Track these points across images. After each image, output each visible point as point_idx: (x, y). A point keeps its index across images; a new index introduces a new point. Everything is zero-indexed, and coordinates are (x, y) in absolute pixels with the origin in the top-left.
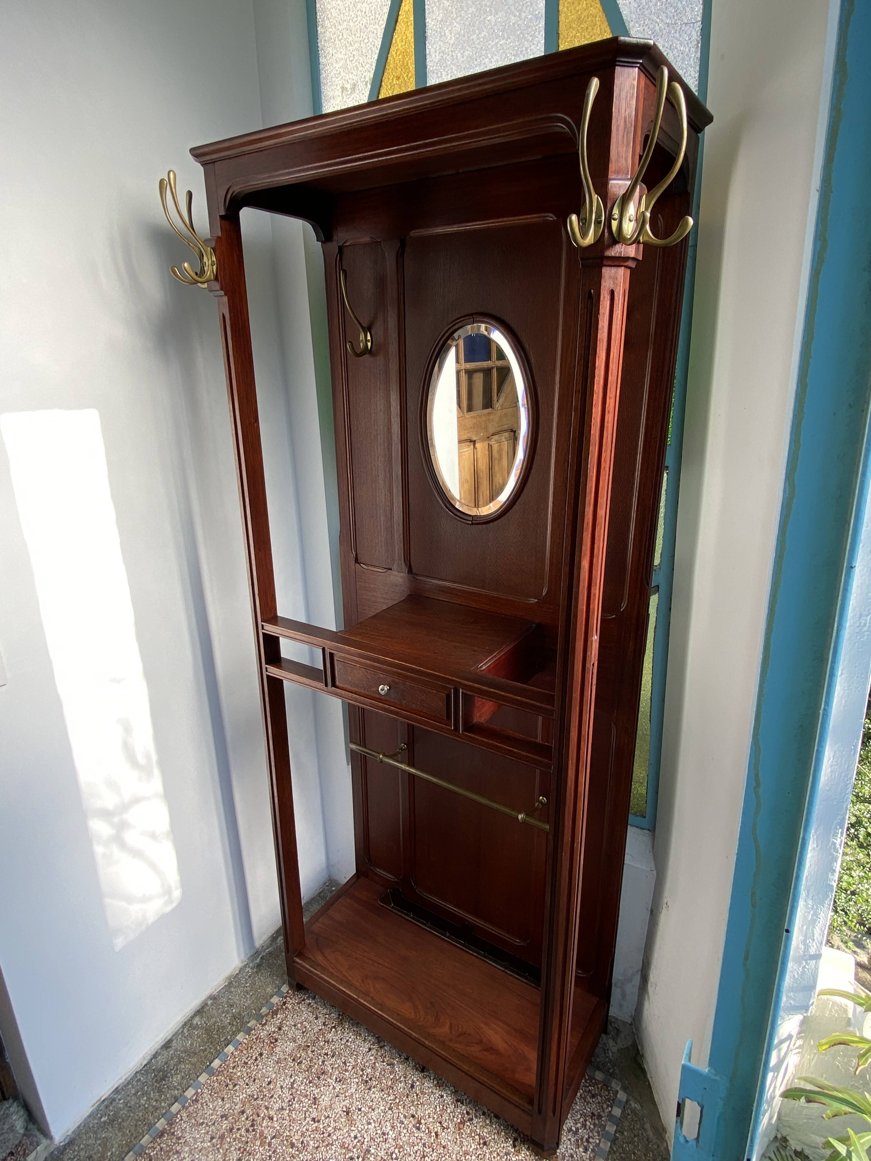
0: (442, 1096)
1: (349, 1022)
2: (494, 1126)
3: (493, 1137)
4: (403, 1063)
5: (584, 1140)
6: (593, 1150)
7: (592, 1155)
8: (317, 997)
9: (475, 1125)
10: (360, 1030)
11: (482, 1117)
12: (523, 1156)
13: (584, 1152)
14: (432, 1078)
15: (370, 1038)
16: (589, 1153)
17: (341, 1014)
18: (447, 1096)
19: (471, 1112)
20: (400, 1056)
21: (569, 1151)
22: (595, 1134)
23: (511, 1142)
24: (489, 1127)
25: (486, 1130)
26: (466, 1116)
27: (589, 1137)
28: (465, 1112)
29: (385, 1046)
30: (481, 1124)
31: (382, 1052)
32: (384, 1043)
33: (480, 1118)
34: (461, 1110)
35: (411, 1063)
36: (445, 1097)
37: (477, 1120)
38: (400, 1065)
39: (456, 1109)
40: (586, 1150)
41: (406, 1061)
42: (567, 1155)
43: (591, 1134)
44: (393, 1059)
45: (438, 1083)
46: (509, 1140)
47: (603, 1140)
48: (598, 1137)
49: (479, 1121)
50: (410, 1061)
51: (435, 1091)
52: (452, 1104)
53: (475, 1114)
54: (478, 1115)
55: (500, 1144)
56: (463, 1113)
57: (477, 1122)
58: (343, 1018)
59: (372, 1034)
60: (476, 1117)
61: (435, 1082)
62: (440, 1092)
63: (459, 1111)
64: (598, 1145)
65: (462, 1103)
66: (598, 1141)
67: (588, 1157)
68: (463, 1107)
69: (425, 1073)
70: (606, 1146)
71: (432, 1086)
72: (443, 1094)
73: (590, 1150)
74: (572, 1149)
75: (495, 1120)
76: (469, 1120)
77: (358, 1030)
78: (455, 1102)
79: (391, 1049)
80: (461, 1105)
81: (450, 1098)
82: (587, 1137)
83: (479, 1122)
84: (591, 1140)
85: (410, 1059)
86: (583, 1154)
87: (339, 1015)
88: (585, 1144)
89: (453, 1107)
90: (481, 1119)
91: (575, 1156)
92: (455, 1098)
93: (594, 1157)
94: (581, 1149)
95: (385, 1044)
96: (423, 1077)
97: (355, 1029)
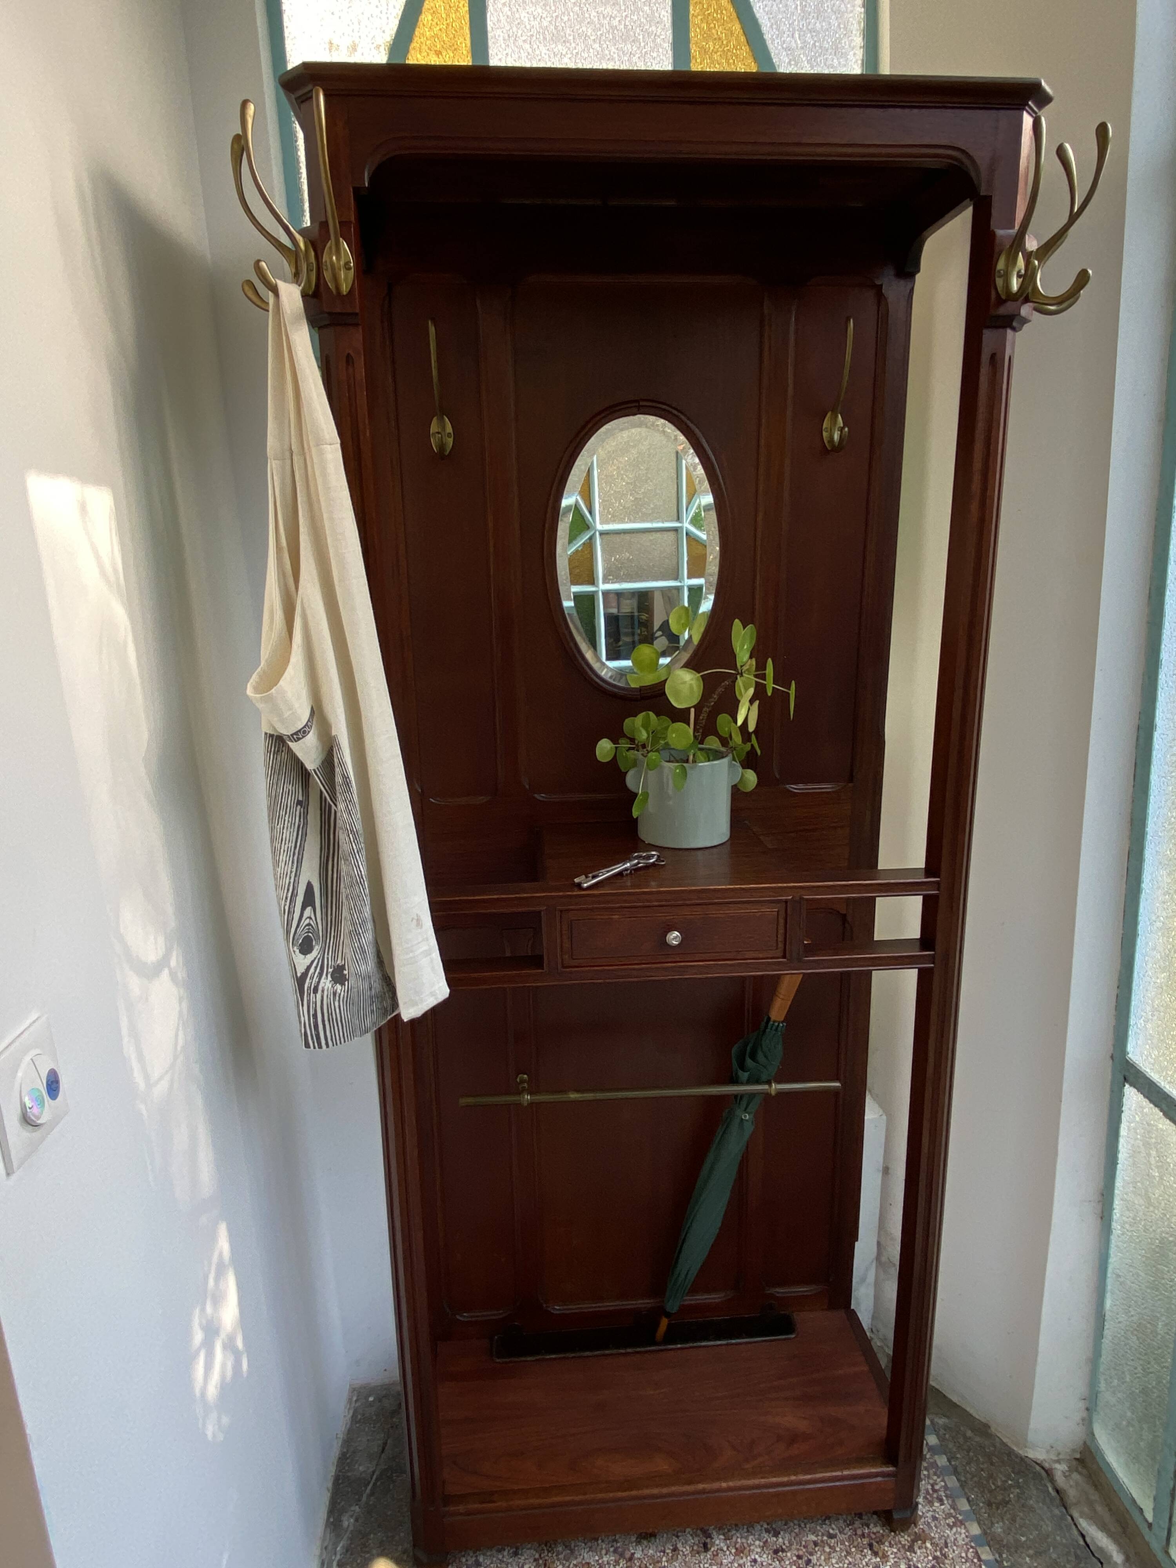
0: (755, 1561)
1: (558, 1560)
2: (838, 1549)
3: (847, 1561)
4: (675, 1557)
5: (931, 1492)
6: (946, 1496)
7: (950, 1502)
8: (481, 1560)
9: (818, 1564)
10: (583, 1559)
11: (817, 1549)
12: (893, 1556)
13: (941, 1505)
14: (725, 1549)
15: (605, 1559)
16: (946, 1502)
17: (537, 1556)
18: (760, 1557)
19: (801, 1553)
20: (664, 1552)
21: (928, 1515)
22: (935, 1478)
23: (870, 1552)
24: (835, 1554)
25: (834, 1561)
26: (800, 1562)
27: (932, 1486)
28: (795, 1558)
29: (633, 1554)
30: (823, 1558)
31: (638, 1564)
32: (629, 1550)
33: (816, 1552)
34: (789, 1559)
35: (684, 1550)
36: (759, 1560)
37: (815, 1557)
38: (675, 1563)
39: (782, 1563)
40: (941, 1501)
41: (677, 1552)
42: (929, 1521)
43: (931, 1481)
44: (658, 1562)
45: (736, 1549)
46: (865, 1551)
47: (946, 1478)
48: (939, 1480)
49: (818, 1556)
50: (681, 1549)
51: (741, 1562)
52: (774, 1561)
53: (807, 1552)
54: (811, 1550)
55: (862, 1564)
56: (794, 1561)
57: (817, 1560)
58: (546, 1560)
59: (604, 1552)
60: (811, 1554)
61: (733, 1551)
62: (749, 1558)
63: (787, 1562)
64: (946, 1488)
65: (783, 1551)
66: (943, 1484)
67: (949, 1507)
68: (789, 1554)
69: (712, 1549)
70: (952, 1482)
71: (733, 1558)
72: (753, 1557)
73: (944, 1498)
74: (929, 1511)
75: (833, 1541)
76: (807, 1565)
77: (579, 1560)
78: (775, 1556)
79: (645, 1552)
80: (784, 1554)
81: (765, 1556)
82: (930, 1487)
83: (820, 1557)
84: (937, 1487)
85: (678, 1546)
86: (943, 1507)
87: (535, 1560)
88: (935, 1496)
89: (777, 1562)
90: (819, 1553)
91: (937, 1516)
92: (771, 1552)
93: (953, 1501)
94: (936, 1504)
95: (633, 1551)
96: (714, 1555)
97: (575, 1562)
